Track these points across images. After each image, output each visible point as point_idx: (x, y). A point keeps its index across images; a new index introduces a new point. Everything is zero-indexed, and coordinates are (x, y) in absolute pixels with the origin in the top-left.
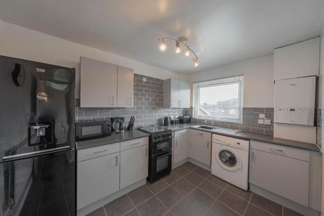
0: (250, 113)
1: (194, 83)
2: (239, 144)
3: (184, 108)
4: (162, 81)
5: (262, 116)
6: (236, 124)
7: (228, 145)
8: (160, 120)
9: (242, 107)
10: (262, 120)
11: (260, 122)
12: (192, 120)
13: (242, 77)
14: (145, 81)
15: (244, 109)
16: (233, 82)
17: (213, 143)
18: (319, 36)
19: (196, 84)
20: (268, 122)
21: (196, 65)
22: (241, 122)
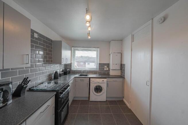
0: (101, 65)
1: (73, 47)
2: (103, 81)
3: (65, 64)
4: (51, 41)
5: (106, 67)
6: (96, 71)
7: (99, 83)
8: (50, 75)
9: (99, 63)
10: (106, 68)
11: (105, 69)
12: (71, 71)
13: (99, 49)
14: (37, 37)
15: (100, 64)
16: (94, 50)
17: (91, 84)
18: (122, 40)
19: (74, 48)
20: (107, 69)
21: (89, 38)
22: (98, 70)
